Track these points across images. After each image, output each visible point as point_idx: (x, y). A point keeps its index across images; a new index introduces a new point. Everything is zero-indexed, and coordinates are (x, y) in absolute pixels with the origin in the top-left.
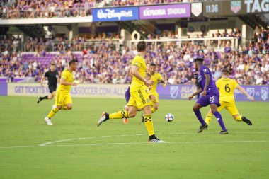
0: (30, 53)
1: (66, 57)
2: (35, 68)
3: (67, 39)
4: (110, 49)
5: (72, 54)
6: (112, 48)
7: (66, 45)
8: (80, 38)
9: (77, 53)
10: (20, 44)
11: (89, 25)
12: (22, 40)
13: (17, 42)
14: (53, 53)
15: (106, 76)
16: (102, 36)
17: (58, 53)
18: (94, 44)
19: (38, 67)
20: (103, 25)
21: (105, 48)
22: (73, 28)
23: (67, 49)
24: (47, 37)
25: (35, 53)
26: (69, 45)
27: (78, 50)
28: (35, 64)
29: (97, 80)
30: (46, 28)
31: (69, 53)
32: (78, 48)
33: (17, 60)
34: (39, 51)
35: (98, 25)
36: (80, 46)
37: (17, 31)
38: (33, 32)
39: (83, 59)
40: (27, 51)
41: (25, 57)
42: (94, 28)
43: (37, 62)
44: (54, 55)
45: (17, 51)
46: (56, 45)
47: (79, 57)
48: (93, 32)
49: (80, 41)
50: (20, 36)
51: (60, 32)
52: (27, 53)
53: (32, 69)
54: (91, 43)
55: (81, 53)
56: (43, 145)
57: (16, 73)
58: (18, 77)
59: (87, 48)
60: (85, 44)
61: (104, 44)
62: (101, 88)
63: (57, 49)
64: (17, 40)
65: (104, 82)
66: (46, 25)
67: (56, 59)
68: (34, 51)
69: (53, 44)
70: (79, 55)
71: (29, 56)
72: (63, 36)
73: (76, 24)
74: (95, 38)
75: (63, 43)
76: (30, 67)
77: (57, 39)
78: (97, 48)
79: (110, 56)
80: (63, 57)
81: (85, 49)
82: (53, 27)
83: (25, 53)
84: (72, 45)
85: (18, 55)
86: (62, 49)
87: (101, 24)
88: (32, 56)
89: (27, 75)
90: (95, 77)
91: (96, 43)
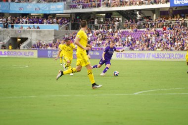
0: (126, 30)
1: (151, 32)
2: (129, 41)
3: (152, 20)
4: (182, 26)
5: (155, 30)
6: (184, 25)
7: (151, 24)
8: (161, 19)
9: (159, 29)
10: (119, 24)
11: (167, 10)
12: (121, 21)
13: (118, 23)
14: (142, 30)
15: (180, 45)
16: (177, 17)
17: (145, 30)
18: (171, 23)
19: (132, 40)
20: (178, 9)
21: (179, 25)
22: (156, 12)
23: (152, 27)
24: (138, 19)
25: (130, 30)
26: (153, 24)
28: (130, 38)
29: (173, 48)
30: (138, 13)
31: (153, 29)
32: (160, 26)
33: (118, 36)
34: (132, 29)
35: (174, 9)
36: (161, 24)
37: (117, 15)
38: (129, 16)
39: (163, 33)
40: (124, 29)
41: (123, 33)
42: (171, 11)
43: (131, 36)
44: (143, 31)
45: (118, 29)
46: (144, 24)
48: (171, 14)
49: (161, 21)
50: (120, 19)
51: (147, 15)
52: (124, 30)
53: (128, 41)
54: (169, 22)
55: (162, 29)
56: (137, 93)
57: (117, 44)
58: (118, 47)
59: (166, 26)
60: (165, 23)
61: (178, 23)
62: (176, 54)
63: (145, 27)
64: (118, 21)
65: (178, 50)
66: (138, 10)
67: (144, 34)
68: (129, 29)
69: (142, 24)
70: (160, 31)
71: (125, 32)
72: (149, 18)
73: (159, 9)
74: (171, 18)
75: (149, 23)
76: (126, 39)
77: (145, 20)
78: (173, 25)
79: (183, 31)
80: (149, 32)
81: (164, 27)
82: (142, 11)
84: (155, 23)
85: (119, 32)
86: (148, 27)
87: (176, 8)
88: (127, 32)
89: (124, 45)
90: (172, 46)
91: (172, 22)
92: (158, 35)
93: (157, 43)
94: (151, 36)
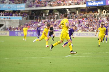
3: (76, 14)
4: (93, 18)
5: (78, 20)
6: (94, 17)
7: (76, 16)
8: (81, 14)
10: (57, 16)
11: (85, 8)
12: (58, 15)
15: (92, 28)
16: (90, 13)
17: (72, 20)
18: (87, 16)
20: (91, 8)
21: (91, 17)
22: (79, 9)
23: (76, 18)
24: (68, 13)
26: (77, 16)
27: (80, 18)
30: (68, 10)
31: (77, 19)
32: (80, 17)
33: (56, 23)
35: (89, 8)
36: (81, 17)
37: (56, 11)
38: (63, 12)
39: (82, 22)
40: (60, 19)
42: (87, 9)
44: (71, 21)
45: (56, 19)
46: (72, 16)
47: (81, 21)
48: (86, 11)
49: (81, 15)
50: (58, 13)
51: (73, 11)
54: (85, 15)
55: (81, 19)
56: (67, 56)
58: (57, 29)
60: (83, 16)
61: (91, 16)
62: (90, 34)
63: (72, 18)
65: (91, 31)
66: (68, 8)
67: (72, 22)
69: (70, 16)
70: (81, 20)
72: (74, 13)
73: (80, 8)
74: (87, 13)
75: (74, 16)
77: (72, 14)
78: (88, 17)
79: (93, 21)
80: (74, 21)
81: (83, 18)
82: (70, 9)
83: (59, 20)
84: (78, 16)
85: (57, 21)
86: (74, 18)
87: (90, 7)
90: (87, 29)
91: (88, 15)
92: (80, 23)
93: (79, 27)
94: (76, 23)
